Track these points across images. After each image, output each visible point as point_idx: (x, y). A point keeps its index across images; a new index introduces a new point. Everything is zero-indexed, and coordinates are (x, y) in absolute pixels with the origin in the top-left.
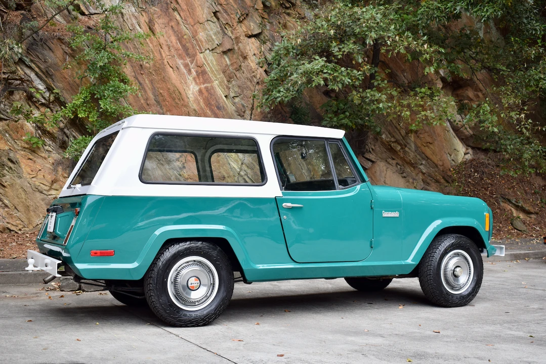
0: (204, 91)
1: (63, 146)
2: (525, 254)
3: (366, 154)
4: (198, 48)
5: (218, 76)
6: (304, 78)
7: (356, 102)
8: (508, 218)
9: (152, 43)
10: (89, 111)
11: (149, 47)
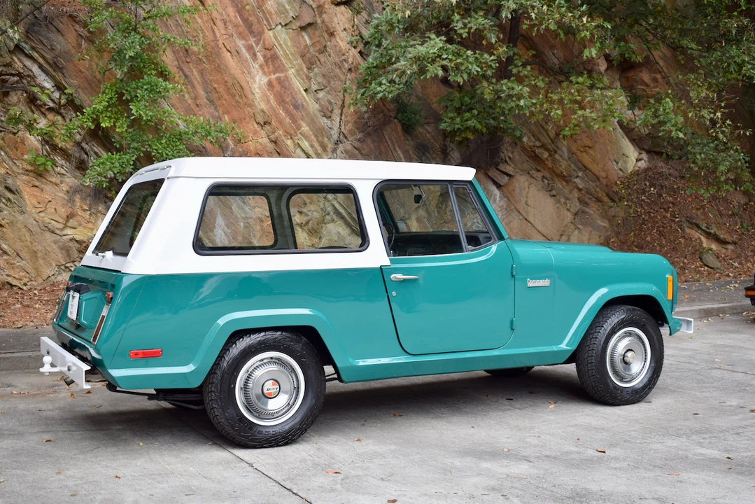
0: (275, 83)
1: (82, 167)
2: (719, 308)
3: (501, 164)
4: (265, 22)
5: (294, 62)
6: (414, 67)
7: (488, 97)
8: (696, 251)
9: (200, 17)
10: (115, 118)
11: (198, 23)
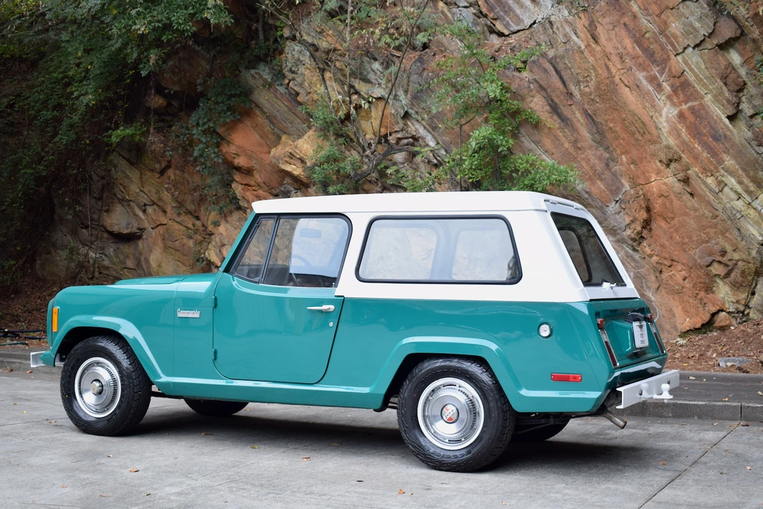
0: (688, 114)
4: (669, 47)
5: (711, 87)
9: (593, 55)
11: (589, 62)
